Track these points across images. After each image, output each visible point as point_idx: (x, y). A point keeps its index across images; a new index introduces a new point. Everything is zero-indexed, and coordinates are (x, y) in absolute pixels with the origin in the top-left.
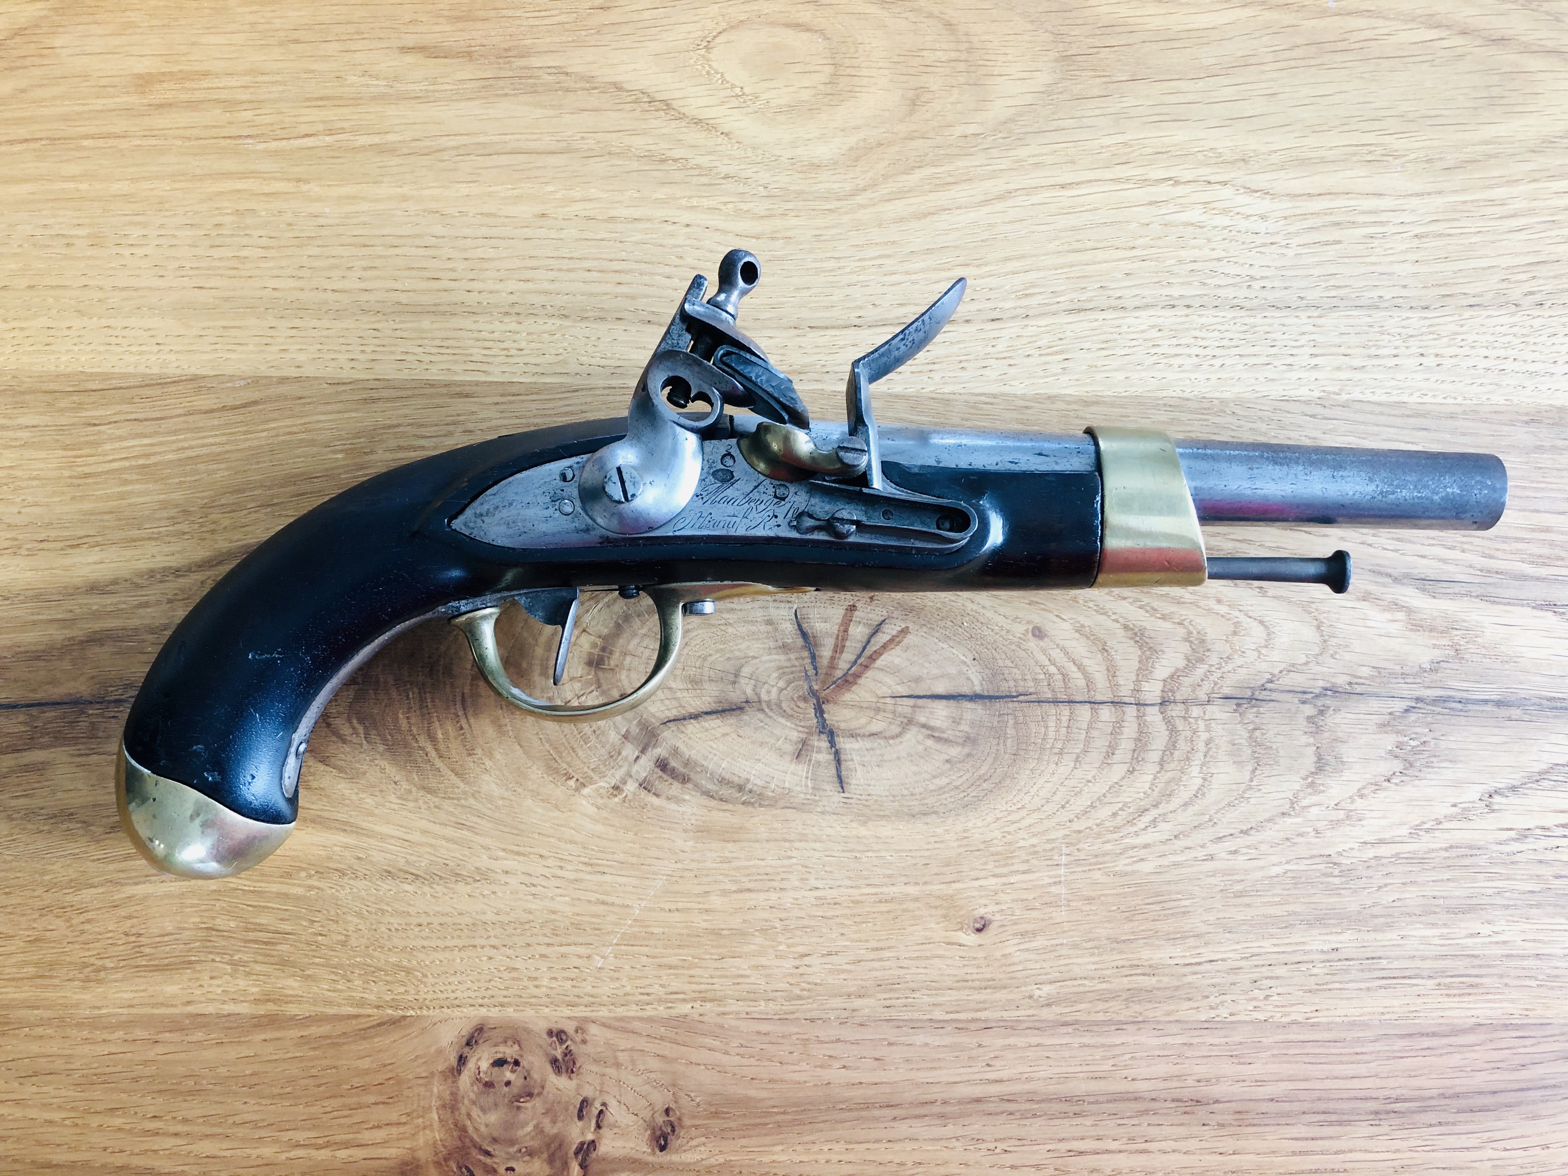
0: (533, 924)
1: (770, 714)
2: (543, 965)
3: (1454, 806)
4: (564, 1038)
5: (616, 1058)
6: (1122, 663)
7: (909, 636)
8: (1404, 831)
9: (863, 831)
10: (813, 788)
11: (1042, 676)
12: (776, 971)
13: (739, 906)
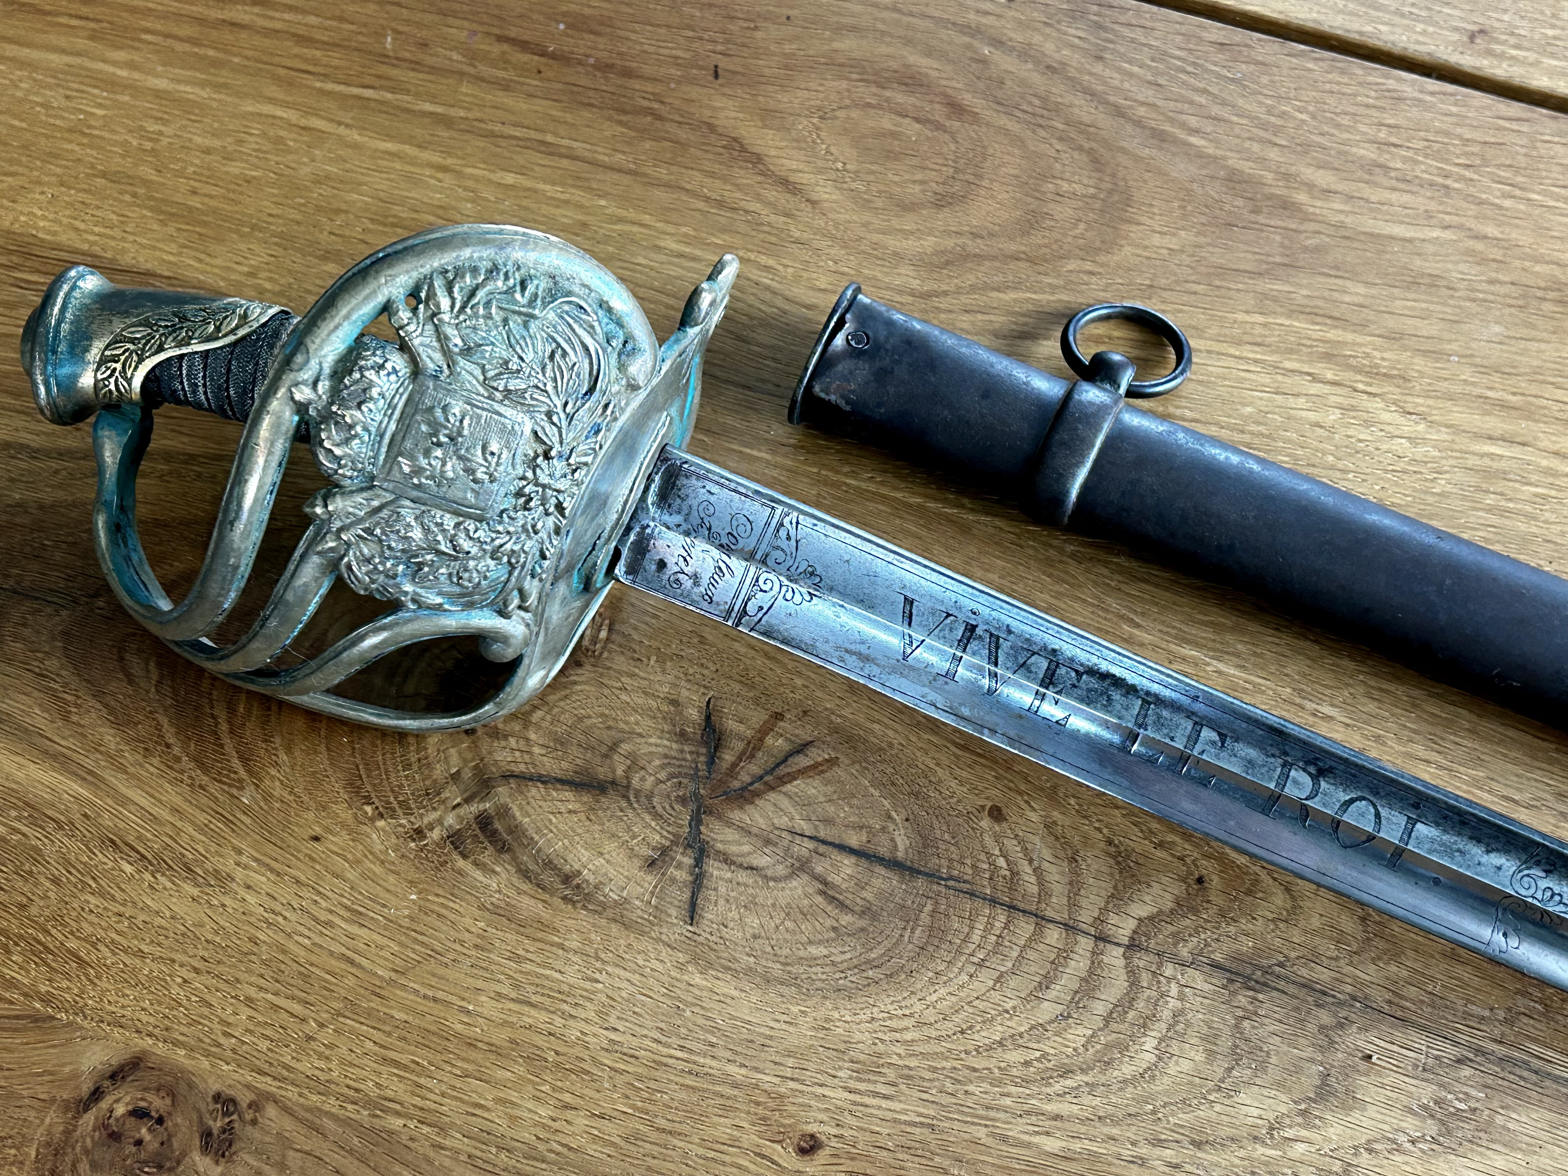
0: (253, 958)
1: (635, 805)
2: (245, 1012)
4: (232, 1109)
5: (284, 1156)
6: (1091, 881)
7: (836, 768)
9: (698, 979)
10: (656, 908)
11: (986, 866)
12: (526, 1114)
13: (511, 1019)
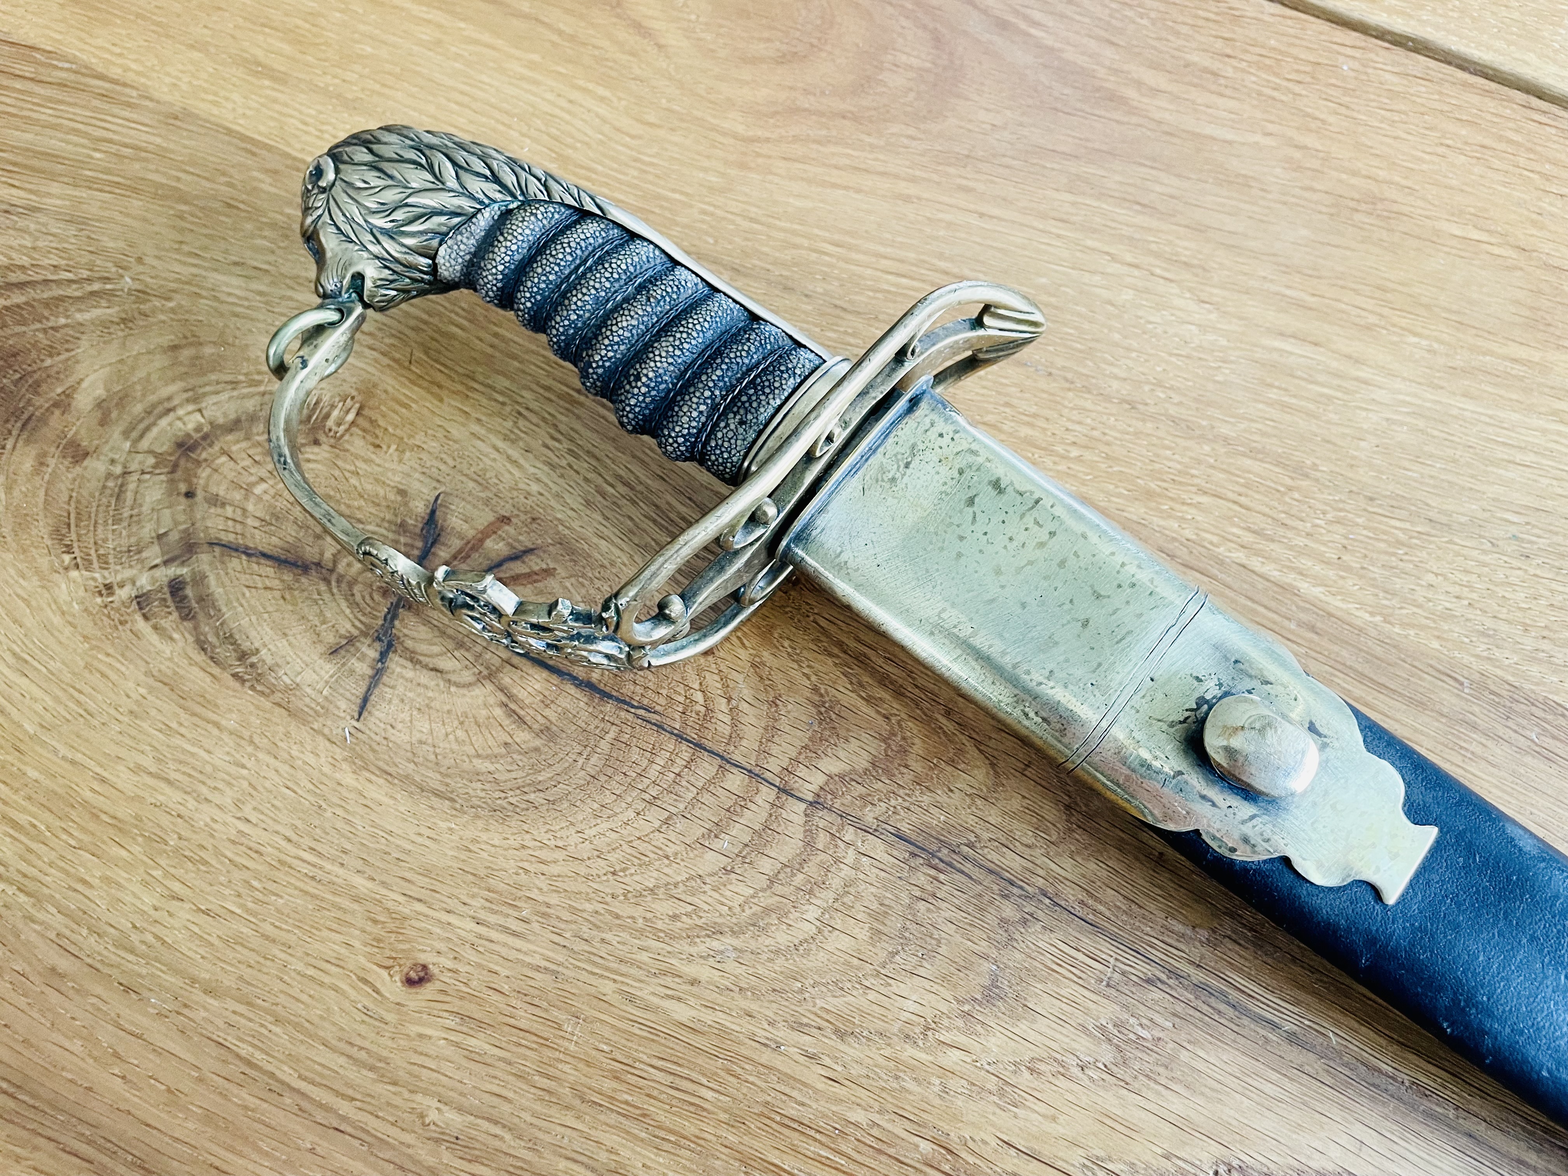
1: (335, 590)
3: (1167, 1157)
6: (787, 729)
7: (551, 580)
8: (1076, 1157)
9: (349, 779)
10: (326, 698)
11: (681, 699)
12: (128, 899)
13: (141, 793)
